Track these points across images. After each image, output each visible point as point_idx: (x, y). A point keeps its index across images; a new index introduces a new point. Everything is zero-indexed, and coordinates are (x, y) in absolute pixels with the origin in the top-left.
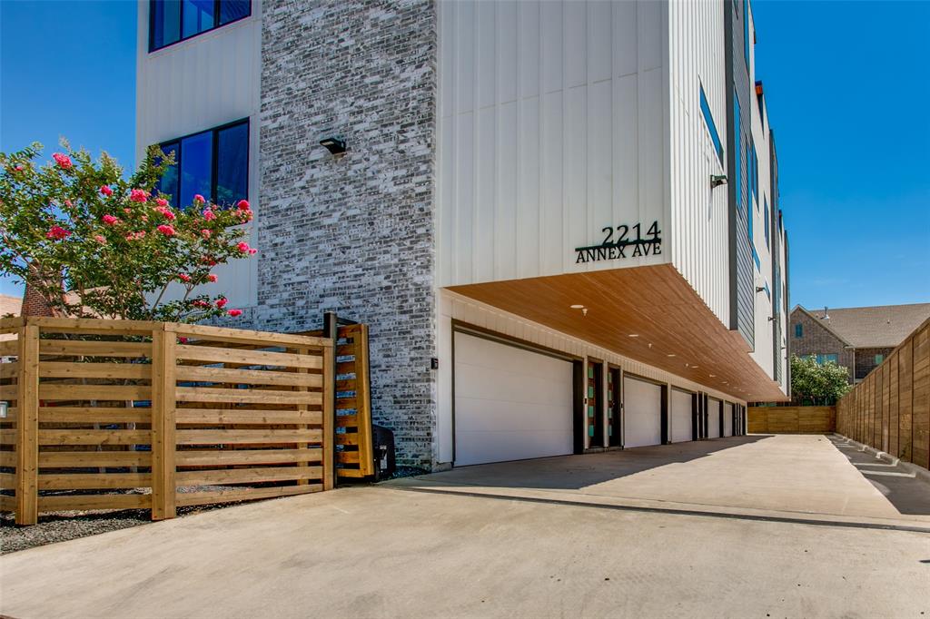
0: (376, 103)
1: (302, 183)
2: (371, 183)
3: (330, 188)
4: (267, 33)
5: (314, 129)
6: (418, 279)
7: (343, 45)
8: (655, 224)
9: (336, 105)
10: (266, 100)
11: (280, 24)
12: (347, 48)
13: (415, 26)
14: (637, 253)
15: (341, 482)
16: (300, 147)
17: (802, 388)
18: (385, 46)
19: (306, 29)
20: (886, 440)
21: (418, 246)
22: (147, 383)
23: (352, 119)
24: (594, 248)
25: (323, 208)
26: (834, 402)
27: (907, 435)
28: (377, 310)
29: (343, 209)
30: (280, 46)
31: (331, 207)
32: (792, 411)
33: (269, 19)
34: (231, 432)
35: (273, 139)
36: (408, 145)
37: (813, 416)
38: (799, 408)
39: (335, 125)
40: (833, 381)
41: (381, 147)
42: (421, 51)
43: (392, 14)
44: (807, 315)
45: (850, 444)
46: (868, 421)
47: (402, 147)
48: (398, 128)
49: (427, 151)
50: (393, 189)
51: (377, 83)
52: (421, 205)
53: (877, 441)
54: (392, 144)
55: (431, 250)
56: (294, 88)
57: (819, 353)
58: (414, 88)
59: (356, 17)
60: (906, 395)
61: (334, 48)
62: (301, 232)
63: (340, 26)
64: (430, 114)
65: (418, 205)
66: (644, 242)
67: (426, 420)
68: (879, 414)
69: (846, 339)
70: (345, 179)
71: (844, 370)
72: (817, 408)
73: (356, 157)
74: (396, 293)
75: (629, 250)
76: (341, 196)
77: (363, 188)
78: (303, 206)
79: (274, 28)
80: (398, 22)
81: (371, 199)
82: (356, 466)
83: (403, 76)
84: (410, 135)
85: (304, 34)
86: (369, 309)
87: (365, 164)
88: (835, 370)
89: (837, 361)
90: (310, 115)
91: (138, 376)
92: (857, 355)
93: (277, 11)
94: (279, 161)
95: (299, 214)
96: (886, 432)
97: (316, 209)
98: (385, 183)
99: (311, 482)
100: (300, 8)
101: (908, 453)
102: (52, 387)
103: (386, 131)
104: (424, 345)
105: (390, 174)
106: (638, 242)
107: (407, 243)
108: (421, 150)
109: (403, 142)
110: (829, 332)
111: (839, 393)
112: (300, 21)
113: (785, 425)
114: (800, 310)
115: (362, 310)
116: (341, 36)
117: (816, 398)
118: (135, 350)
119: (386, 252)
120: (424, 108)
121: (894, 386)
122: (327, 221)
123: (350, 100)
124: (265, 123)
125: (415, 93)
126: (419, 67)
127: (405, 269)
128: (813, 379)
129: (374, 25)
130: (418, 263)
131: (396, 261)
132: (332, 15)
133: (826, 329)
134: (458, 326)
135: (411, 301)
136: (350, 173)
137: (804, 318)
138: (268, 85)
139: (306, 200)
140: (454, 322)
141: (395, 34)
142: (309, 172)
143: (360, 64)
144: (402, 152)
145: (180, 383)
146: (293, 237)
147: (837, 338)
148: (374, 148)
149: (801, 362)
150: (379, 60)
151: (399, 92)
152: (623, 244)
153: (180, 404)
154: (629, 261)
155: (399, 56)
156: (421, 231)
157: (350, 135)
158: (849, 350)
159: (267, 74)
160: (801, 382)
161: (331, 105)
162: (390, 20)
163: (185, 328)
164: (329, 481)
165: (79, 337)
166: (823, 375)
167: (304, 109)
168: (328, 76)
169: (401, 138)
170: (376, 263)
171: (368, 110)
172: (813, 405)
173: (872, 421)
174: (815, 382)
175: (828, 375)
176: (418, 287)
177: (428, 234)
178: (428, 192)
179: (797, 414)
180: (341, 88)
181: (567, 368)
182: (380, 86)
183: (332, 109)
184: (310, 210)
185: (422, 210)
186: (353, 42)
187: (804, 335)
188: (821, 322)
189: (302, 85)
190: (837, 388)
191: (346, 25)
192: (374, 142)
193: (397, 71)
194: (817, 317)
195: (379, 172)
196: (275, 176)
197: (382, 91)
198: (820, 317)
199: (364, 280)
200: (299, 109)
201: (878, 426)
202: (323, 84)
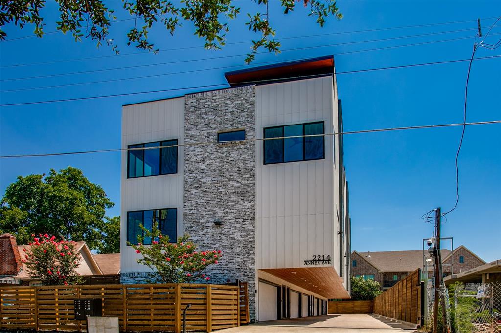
0: (233, 211)
1: (203, 233)
2: (232, 236)
3: (215, 236)
4: (186, 182)
5: (208, 216)
6: (250, 267)
7: (219, 191)
8: (329, 256)
9: (217, 210)
10: (186, 204)
11: (192, 180)
12: (221, 192)
13: (249, 190)
14: (323, 263)
15: (241, 324)
16: (201, 221)
17: (356, 292)
18: (237, 194)
19: (203, 183)
20: (394, 314)
21: (250, 257)
22: (206, 299)
23: (223, 215)
24: (310, 261)
25: (212, 242)
26: (372, 299)
27: (400, 312)
28: (235, 275)
29: (220, 243)
30: (192, 187)
31: (215, 242)
32: (351, 303)
33: (187, 177)
34: (229, 311)
35: (190, 217)
36: (246, 226)
37: (362, 305)
38: (355, 301)
39: (217, 216)
40: (372, 289)
41: (235, 225)
42: (251, 198)
43: (239, 184)
44: (359, 256)
45: (381, 317)
46: (388, 307)
47: (244, 226)
48: (242, 220)
49: (254, 229)
50: (240, 239)
51: (234, 205)
52: (251, 244)
53: (392, 315)
54: (240, 225)
55: (255, 258)
56: (199, 201)
57: (365, 275)
58: (248, 208)
59: (225, 182)
60: (400, 299)
61: (216, 191)
62: (202, 248)
63: (218, 185)
64: (254, 217)
65: (250, 245)
66: (325, 260)
67: (253, 308)
68: (392, 305)
69: (379, 268)
70: (221, 234)
71: (378, 283)
72: (364, 301)
73: (226, 227)
74: (242, 270)
75: (321, 262)
76: (219, 238)
77: (229, 237)
78: (203, 240)
79: (189, 180)
80: (242, 187)
81: (232, 241)
82: (245, 320)
83: (244, 204)
84: (246, 223)
85: (203, 184)
86: (231, 274)
87: (229, 230)
88: (373, 283)
89: (374, 278)
90: (206, 212)
91: (203, 297)
92: (384, 275)
93: (191, 175)
94: (193, 225)
95: (202, 243)
96: (394, 311)
97: (209, 242)
98: (238, 236)
99: (235, 324)
100: (201, 176)
101: (400, 318)
102: (184, 300)
103: (237, 220)
104: (252, 286)
105: (239, 234)
106: (324, 260)
107: (246, 255)
108: (251, 228)
109: (244, 224)
110: (370, 264)
111: (375, 294)
112: (201, 180)
113: (346, 310)
114: (355, 253)
115: (228, 275)
116: (219, 188)
117: (363, 297)
118: (203, 291)
119: (238, 258)
120: (252, 215)
121: (397, 295)
122: (214, 246)
123: (223, 209)
124: (186, 211)
125: (248, 210)
126: (250, 202)
127: (245, 263)
128: (362, 288)
129: (232, 187)
130: (250, 262)
131: (242, 260)
132: (215, 180)
133: (368, 263)
134: (261, 280)
135: (248, 273)
136: (223, 232)
137: (357, 257)
138: (186, 199)
139: (205, 239)
140: (259, 278)
141: (240, 190)
142: (205, 230)
143: (227, 198)
144: (244, 228)
145: (212, 299)
146: (199, 250)
147: (374, 267)
148: (233, 225)
149: (357, 279)
150: (234, 198)
151: (242, 209)
152: (319, 260)
153: (213, 304)
154: (321, 265)
155: (242, 198)
156: (251, 252)
157: (223, 220)
158: (380, 273)
159: (186, 195)
160: (355, 289)
161: (214, 209)
162: (238, 186)
163: (213, 285)
164: (239, 324)
165: (191, 288)
166: (367, 286)
167: (203, 209)
168: (214, 200)
169: (243, 223)
170: (234, 261)
171: (230, 213)
172: (361, 300)
173: (390, 307)
174: (363, 289)
175: (369, 286)
176: (250, 269)
177: (254, 253)
178: (254, 241)
179: (353, 304)
180: (219, 204)
181: (276, 288)
182: (235, 206)
183: (215, 211)
184: (206, 242)
185: (252, 246)
186: (223, 190)
187: (357, 266)
188: (366, 259)
189: (202, 201)
190: (374, 292)
191: (220, 184)
192: (232, 223)
193: (242, 202)
194: (364, 256)
195: (235, 233)
196: (190, 229)
197: (235, 208)
198: (366, 256)
199: (229, 266)
200: (201, 209)
201: (392, 309)
202: (211, 202)
